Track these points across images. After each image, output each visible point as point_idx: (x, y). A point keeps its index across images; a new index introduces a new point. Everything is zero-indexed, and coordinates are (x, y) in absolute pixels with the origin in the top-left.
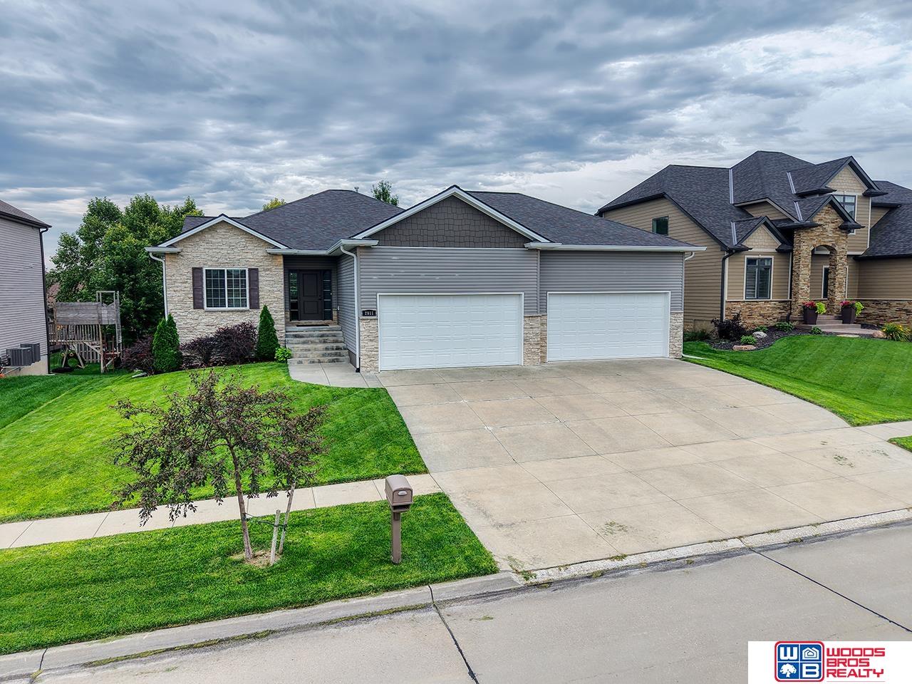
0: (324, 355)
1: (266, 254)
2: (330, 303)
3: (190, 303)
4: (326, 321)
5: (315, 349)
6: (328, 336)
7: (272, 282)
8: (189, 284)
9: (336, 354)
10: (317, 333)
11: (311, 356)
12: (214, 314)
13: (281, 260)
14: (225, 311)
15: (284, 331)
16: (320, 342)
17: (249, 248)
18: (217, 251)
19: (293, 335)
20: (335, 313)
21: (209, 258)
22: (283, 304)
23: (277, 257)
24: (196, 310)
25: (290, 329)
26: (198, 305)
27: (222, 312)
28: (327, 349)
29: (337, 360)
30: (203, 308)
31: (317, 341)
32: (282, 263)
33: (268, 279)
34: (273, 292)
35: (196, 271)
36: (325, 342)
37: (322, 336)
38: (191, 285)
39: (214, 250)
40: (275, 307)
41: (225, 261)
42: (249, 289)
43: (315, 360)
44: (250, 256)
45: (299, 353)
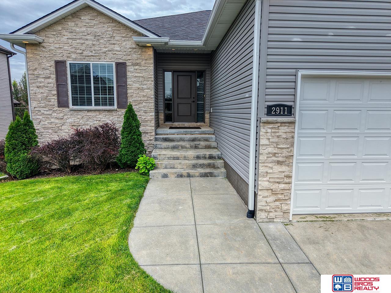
0: (194, 166)
1: (134, 46)
2: (203, 105)
3: (54, 100)
4: (199, 124)
5: (185, 158)
6: (200, 140)
7: (141, 79)
8: (53, 80)
9: (209, 166)
10: (188, 136)
11: (179, 166)
12: (80, 113)
13: (151, 53)
14: (91, 111)
15: (154, 134)
16: (191, 147)
17: (117, 38)
18: (82, 41)
19: (163, 138)
20: (207, 116)
21: (73, 50)
22: (153, 104)
23: (147, 50)
24: (61, 109)
25: (160, 131)
26: (62, 104)
27: (89, 111)
28: (198, 157)
29: (211, 175)
30: (68, 107)
31: (188, 146)
32: (152, 56)
33: (137, 75)
34: (143, 89)
35: (60, 65)
36: (196, 147)
37: (194, 140)
38: (54, 81)
39: (78, 41)
40: (144, 107)
41: (91, 54)
42: (118, 87)
43: (184, 172)
44: (117, 48)
45: (166, 162)
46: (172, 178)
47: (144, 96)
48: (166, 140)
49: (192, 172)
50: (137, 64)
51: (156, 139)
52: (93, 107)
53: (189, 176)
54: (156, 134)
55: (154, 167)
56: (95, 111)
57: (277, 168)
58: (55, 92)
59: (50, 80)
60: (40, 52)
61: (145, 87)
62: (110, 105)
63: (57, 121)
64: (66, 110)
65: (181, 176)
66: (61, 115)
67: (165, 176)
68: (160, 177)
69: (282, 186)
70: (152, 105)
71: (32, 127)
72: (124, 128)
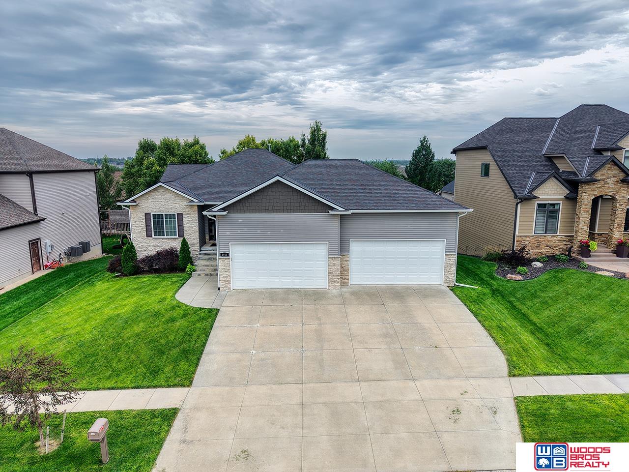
0: (215, 270)
1: (187, 206)
3: (144, 234)
7: (191, 222)
11: (208, 270)
12: (158, 240)
13: (196, 208)
14: (164, 239)
15: (199, 251)
17: (177, 201)
18: (159, 203)
21: (154, 207)
23: (194, 207)
24: (148, 238)
25: (203, 249)
26: (149, 235)
32: (197, 210)
33: (188, 219)
35: (147, 215)
38: (144, 223)
39: (157, 203)
40: (193, 236)
41: (164, 209)
42: (178, 226)
43: (209, 273)
44: (177, 205)
45: (200, 268)
46: (203, 276)
47: (193, 231)
48: (205, 254)
49: (212, 273)
50: (189, 214)
51: (200, 254)
52: (165, 237)
53: (211, 275)
54: (201, 251)
55: (195, 270)
56: (166, 239)
57: (225, 273)
58: (145, 229)
59: (142, 223)
60: (138, 209)
61: (193, 225)
62: (174, 235)
63: (146, 244)
64: (151, 238)
65: (207, 275)
66: (148, 241)
67: (199, 275)
68: (197, 275)
69: (227, 279)
70: (197, 235)
71: (134, 249)
72: (181, 251)
